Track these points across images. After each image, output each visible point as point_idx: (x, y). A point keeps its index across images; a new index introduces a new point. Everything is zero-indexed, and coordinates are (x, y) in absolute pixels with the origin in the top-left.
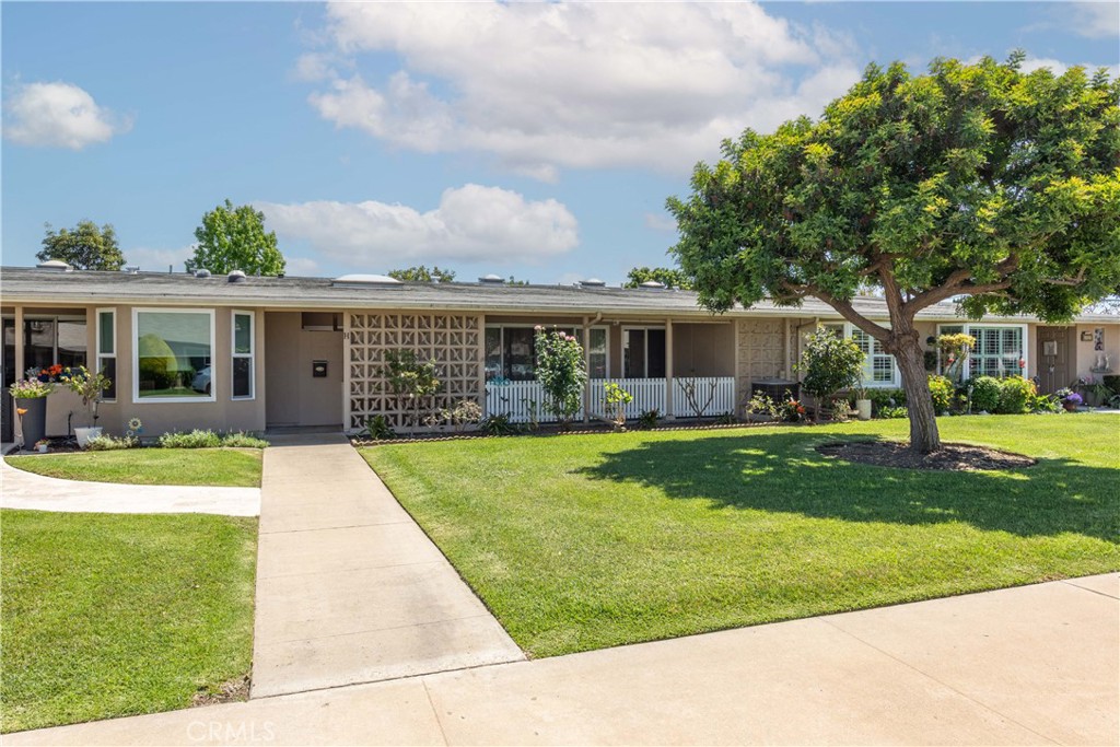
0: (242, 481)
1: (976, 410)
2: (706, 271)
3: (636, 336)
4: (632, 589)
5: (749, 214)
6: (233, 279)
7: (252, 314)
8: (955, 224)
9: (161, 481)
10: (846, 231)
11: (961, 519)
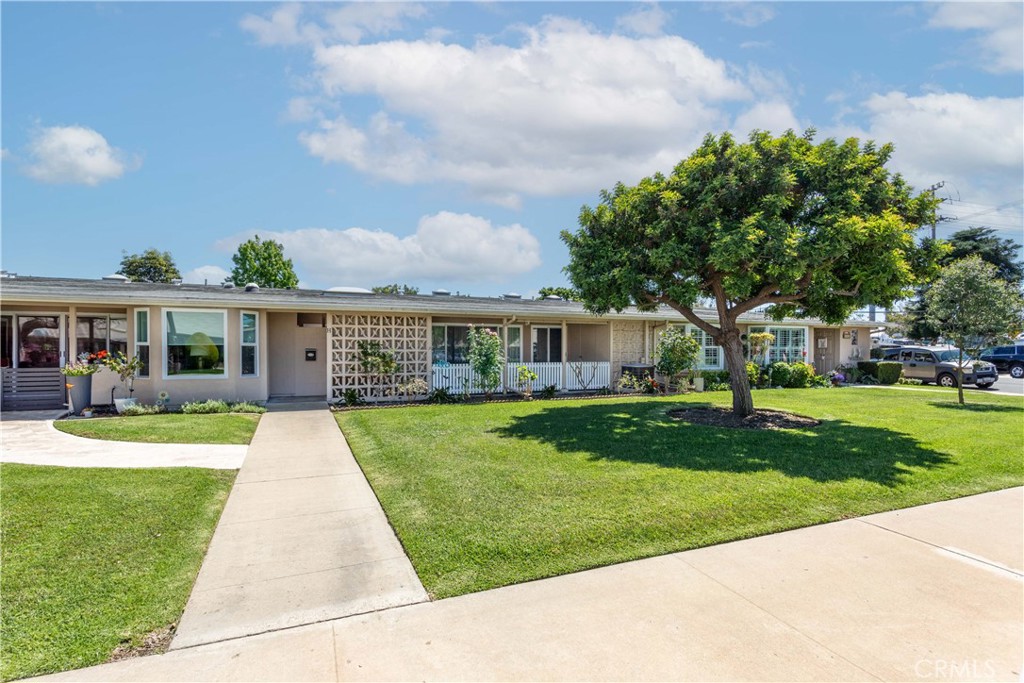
0: (236, 440)
1: (774, 385)
2: (589, 284)
3: (542, 333)
4: (524, 531)
5: (620, 244)
6: (249, 289)
7: (257, 314)
8: (770, 249)
9: (171, 440)
10: (691, 255)
11: (776, 467)
